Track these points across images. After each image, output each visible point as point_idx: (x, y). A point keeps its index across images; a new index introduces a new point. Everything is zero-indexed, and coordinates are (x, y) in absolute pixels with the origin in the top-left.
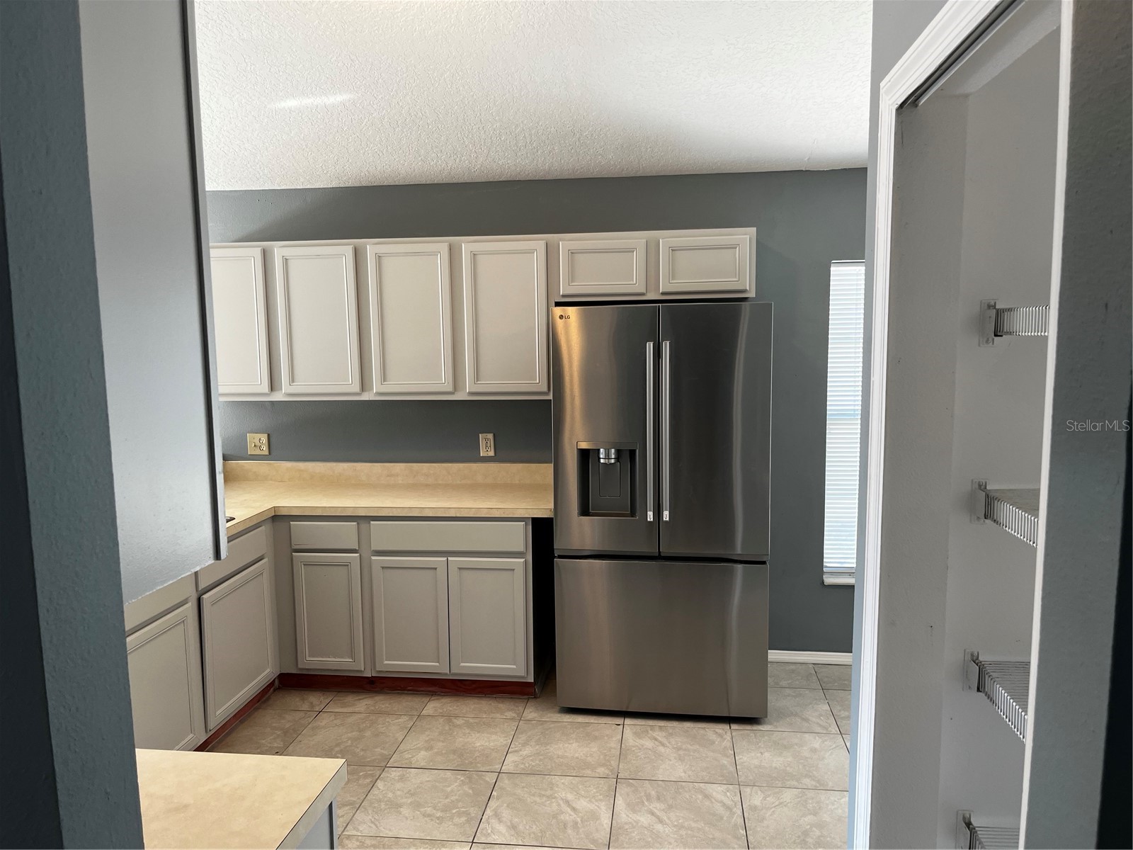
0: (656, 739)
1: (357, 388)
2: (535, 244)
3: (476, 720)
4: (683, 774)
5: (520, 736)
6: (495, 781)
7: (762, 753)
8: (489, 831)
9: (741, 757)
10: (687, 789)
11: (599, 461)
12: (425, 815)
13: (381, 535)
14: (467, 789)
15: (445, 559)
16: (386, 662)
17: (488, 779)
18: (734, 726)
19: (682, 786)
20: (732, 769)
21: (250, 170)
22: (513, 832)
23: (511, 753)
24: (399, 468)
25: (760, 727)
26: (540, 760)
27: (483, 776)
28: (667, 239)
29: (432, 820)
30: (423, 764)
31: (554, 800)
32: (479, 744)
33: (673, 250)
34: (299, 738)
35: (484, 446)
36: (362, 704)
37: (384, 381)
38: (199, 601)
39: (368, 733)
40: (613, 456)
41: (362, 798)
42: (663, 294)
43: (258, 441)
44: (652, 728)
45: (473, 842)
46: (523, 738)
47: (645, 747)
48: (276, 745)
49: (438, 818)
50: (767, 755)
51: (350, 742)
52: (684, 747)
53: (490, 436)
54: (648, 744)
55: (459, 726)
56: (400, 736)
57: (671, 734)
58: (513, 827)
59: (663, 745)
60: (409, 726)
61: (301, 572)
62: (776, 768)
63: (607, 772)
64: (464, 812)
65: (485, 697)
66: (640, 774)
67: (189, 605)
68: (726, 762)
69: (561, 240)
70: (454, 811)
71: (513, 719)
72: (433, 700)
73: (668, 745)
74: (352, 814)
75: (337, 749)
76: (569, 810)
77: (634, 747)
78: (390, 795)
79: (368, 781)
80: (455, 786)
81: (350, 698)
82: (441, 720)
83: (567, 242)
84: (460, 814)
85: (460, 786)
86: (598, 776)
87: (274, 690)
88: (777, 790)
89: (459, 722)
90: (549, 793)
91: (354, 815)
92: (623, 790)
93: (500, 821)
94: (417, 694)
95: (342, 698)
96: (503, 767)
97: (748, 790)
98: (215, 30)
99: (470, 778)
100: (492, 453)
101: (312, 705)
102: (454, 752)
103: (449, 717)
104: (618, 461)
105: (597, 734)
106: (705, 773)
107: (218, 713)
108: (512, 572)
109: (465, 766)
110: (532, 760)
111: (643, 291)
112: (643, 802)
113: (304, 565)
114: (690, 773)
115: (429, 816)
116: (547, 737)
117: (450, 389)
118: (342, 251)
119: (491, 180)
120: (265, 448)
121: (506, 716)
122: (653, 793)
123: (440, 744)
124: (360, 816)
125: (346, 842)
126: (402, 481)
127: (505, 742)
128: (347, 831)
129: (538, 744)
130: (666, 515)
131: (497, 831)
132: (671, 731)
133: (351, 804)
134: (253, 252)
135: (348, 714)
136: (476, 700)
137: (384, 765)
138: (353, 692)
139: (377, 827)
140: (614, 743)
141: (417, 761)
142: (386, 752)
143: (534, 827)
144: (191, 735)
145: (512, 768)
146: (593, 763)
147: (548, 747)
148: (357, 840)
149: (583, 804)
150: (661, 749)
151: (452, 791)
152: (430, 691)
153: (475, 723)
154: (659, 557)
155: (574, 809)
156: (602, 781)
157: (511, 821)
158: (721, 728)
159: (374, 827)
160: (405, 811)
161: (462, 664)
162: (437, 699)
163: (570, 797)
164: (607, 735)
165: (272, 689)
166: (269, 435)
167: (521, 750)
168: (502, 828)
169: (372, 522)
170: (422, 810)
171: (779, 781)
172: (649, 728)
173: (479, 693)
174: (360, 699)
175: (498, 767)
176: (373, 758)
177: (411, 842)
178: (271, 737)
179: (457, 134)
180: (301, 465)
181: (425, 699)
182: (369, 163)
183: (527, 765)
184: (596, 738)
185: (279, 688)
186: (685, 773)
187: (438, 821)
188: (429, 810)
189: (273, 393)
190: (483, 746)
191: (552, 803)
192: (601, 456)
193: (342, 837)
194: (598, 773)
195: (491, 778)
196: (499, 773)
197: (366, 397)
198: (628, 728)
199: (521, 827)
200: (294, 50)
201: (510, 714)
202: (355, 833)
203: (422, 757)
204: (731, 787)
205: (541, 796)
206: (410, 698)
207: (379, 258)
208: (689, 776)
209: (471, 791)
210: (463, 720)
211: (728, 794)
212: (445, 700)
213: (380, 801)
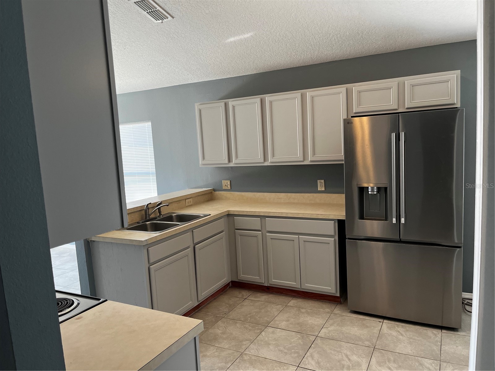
0: (399, 332)
1: (262, 161)
2: (341, 89)
3: (311, 311)
4: (410, 352)
5: (330, 321)
6: (314, 340)
7: (457, 347)
8: (307, 363)
9: (444, 347)
10: (411, 359)
11: (368, 193)
12: (280, 350)
13: (270, 224)
14: (300, 342)
15: (298, 236)
16: (273, 280)
17: (311, 339)
18: (443, 331)
19: (408, 357)
20: (438, 352)
21: (221, 70)
22: (317, 365)
23: (324, 328)
24: (282, 195)
25: (458, 333)
26: (338, 333)
27: (309, 337)
28: (409, 81)
29: (282, 353)
30: (283, 327)
31: (340, 354)
32: (310, 322)
33: (412, 86)
34: (235, 309)
35: (320, 186)
36: (263, 298)
37: (273, 157)
38: (194, 248)
39: (263, 311)
40: (375, 191)
41: (255, 338)
42: (407, 108)
43: (226, 183)
44: (398, 326)
45: (298, 366)
46: (331, 322)
47: (392, 335)
48: (225, 310)
49: (285, 353)
50: (460, 347)
51: (254, 313)
52: (413, 337)
53: (323, 181)
54: (394, 333)
55: (303, 313)
56: (276, 314)
57: (407, 331)
58: (318, 363)
59: (402, 335)
60: (281, 310)
61: (239, 238)
62: (463, 355)
63: (370, 344)
64: (297, 352)
65: (317, 301)
66: (387, 348)
67: (190, 249)
68: (435, 348)
69: (354, 86)
70: (293, 351)
71: (328, 312)
72: (294, 299)
73: (405, 335)
74: (249, 345)
75: (249, 316)
76: (347, 360)
77: (386, 334)
78: (266, 339)
79: (259, 331)
80: (296, 339)
81: (259, 294)
82: (295, 309)
83: (356, 87)
84: (295, 353)
85: (298, 339)
86: (365, 345)
87: (230, 287)
88: (462, 366)
89: (303, 310)
90: (339, 349)
91: (250, 345)
92: (376, 354)
93: (313, 359)
94: (287, 296)
95: (255, 294)
96: (319, 334)
97: (445, 364)
98: (195, 12)
99: (303, 337)
100: (323, 189)
101: (243, 295)
102: (298, 324)
103: (299, 308)
104: (378, 193)
105: (368, 325)
106: (422, 353)
107: (202, 294)
108: (328, 244)
109: (302, 331)
110: (333, 333)
111: (396, 107)
112: (386, 362)
113: (240, 235)
114: (414, 351)
115: (281, 351)
116: (343, 323)
117: (302, 159)
118: (255, 101)
119: (322, 62)
120: (229, 186)
121: (325, 311)
122: (392, 358)
123: (292, 320)
124: (252, 346)
125: (244, 356)
126: (284, 201)
127: (322, 323)
128: (246, 351)
129: (337, 326)
130: (403, 220)
131: (310, 363)
132: (408, 329)
133: (250, 340)
134: (222, 104)
135: (257, 301)
136: (313, 302)
137: (267, 325)
138: (261, 292)
139: (258, 352)
140: (376, 331)
141: (281, 326)
142: (268, 320)
143: (328, 365)
144: (191, 302)
145: (323, 335)
146: (363, 339)
147: (343, 328)
148: (249, 356)
149: (354, 358)
150: (401, 337)
151: (294, 341)
152: (293, 295)
153: (310, 312)
154: (400, 241)
155: (349, 359)
156: (366, 348)
157: (318, 360)
158: (435, 331)
159: (257, 352)
160: (271, 347)
161: (306, 285)
162: (295, 299)
163: (348, 353)
164: (373, 326)
165: (228, 287)
166: (230, 181)
167: (329, 327)
168: (313, 363)
169: (266, 218)
170: (279, 348)
171: (464, 362)
172: (396, 326)
173: (315, 298)
174: (262, 295)
175: (317, 333)
176: (263, 322)
177: (271, 362)
178: (224, 307)
179: (303, 42)
180: (243, 194)
181: (290, 299)
182: (267, 61)
183: (330, 335)
184: (367, 327)
185: (232, 287)
186: (412, 351)
187: (284, 354)
188: (282, 348)
189: (230, 163)
190: (312, 323)
191: (339, 354)
192: (369, 191)
193: (243, 354)
194: (365, 344)
195: (312, 338)
196: (317, 336)
197: (266, 164)
198: (385, 324)
199: (322, 364)
200: (227, 15)
201: (327, 310)
202: (248, 353)
203: (283, 324)
204: (435, 361)
205: (334, 350)
206: (284, 297)
207: (271, 102)
208: (413, 353)
209: (302, 343)
210: (305, 310)
211: (433, 365)
212: (299, 300)
213: (262, 341)
